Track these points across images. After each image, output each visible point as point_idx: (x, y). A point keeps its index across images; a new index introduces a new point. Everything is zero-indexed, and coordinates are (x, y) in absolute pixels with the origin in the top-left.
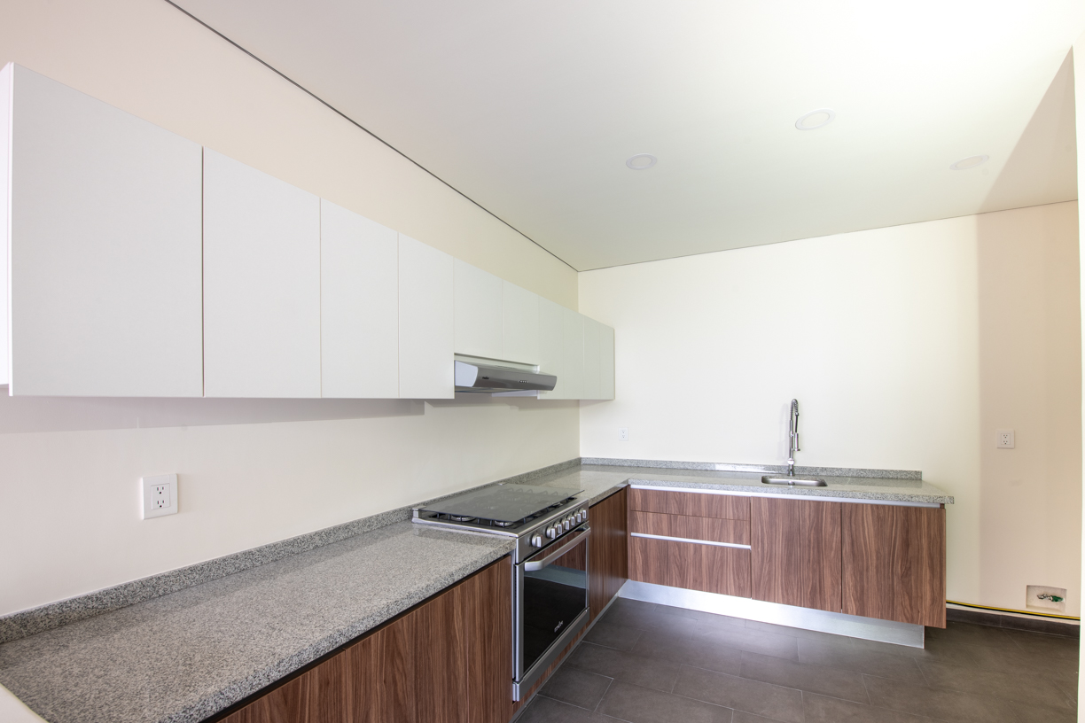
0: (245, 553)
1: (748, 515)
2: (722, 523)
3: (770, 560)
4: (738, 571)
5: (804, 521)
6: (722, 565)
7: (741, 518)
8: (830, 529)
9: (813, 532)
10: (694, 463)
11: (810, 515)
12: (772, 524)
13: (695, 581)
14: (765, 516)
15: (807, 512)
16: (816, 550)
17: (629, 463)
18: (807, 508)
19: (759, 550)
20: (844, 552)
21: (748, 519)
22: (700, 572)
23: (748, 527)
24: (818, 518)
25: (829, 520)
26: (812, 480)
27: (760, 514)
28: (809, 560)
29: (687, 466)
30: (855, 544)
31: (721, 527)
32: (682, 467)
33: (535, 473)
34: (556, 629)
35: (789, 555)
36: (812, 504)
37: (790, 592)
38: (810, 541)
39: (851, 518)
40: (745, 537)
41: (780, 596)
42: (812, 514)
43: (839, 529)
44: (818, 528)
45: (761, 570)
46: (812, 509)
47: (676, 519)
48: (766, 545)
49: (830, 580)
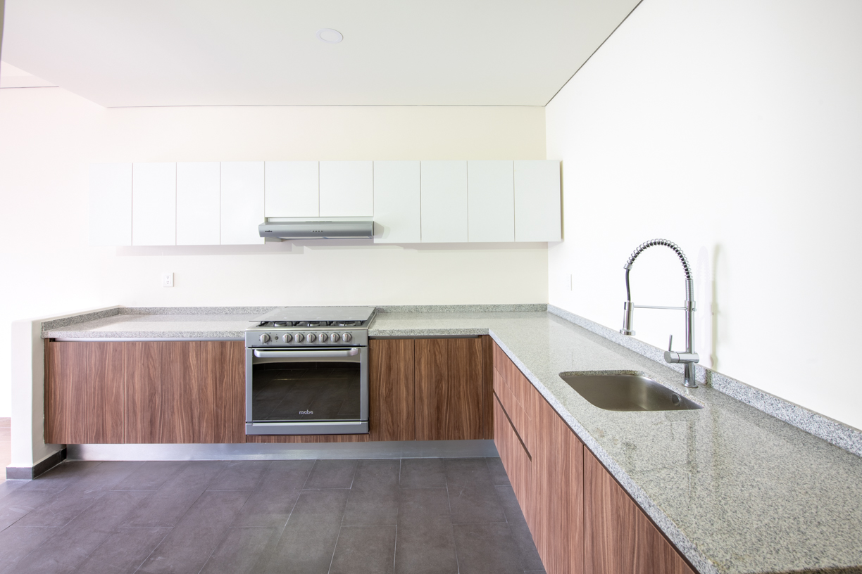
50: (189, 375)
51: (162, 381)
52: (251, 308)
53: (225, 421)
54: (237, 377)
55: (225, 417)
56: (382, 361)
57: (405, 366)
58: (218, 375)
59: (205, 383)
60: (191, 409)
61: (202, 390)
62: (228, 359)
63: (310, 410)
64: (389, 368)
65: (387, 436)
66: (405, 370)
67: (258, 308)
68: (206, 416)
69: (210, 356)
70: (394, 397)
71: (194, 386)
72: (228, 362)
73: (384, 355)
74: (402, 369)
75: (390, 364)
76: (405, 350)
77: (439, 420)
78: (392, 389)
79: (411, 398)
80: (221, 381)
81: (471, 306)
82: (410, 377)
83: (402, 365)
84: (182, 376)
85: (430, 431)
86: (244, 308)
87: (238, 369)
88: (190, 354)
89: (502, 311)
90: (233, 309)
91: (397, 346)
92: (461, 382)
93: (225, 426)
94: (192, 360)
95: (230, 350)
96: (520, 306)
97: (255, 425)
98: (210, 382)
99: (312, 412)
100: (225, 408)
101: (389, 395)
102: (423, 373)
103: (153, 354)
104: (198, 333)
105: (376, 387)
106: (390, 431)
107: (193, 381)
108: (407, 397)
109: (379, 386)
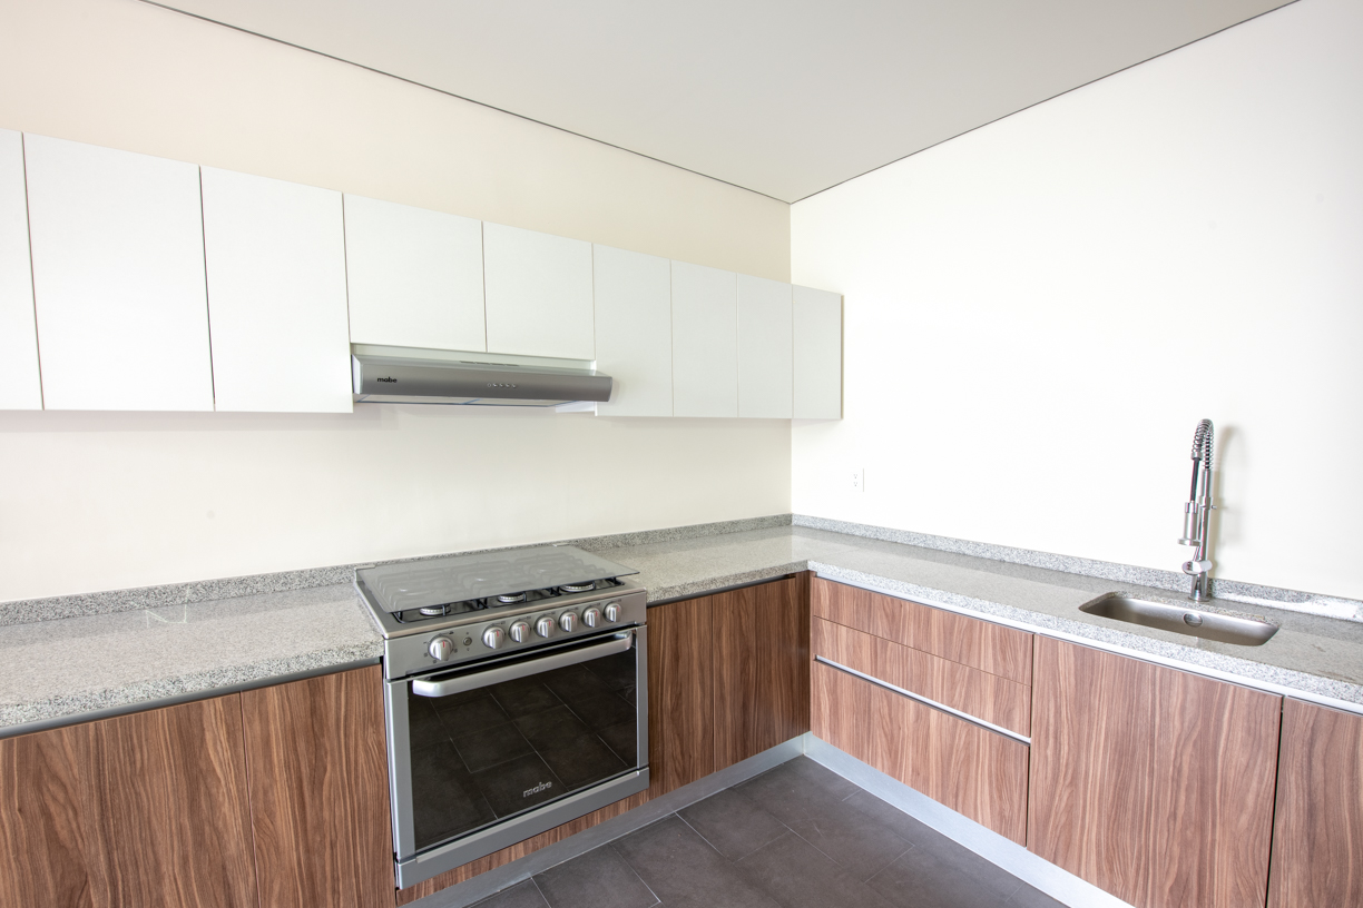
0: (70, 598)
1: (1028, 673)
2: (970, 677)
3: (1073, 783)
4: (1000, 781)
5: (1166, 718)
6: (968, 759)
7: (1011, 675)
8: (1239, 757)
9: (1189, 749)
10: (978, 544)
11: (1183, 709)
12: (1081, 705)
13: (916, 772)
14: (1067, 683)
15: (1176, 701)
16: (1194, 796)
17: (863, 532)
18: (1177, 688)
19: (1050, 752)
20: (1279, 825)
21: (1027, 682)
22: (926, 759)
23: (1026, 699)
24: (1206, 721)
25: (1240, 734)
26: (1252, 618)
27: (1055, 676)
28: (1174, 815)
29: (964, 549)
30: (1320, 817)
31: (969, 683)
32: (954, 548)
33: (668, 532)
34: (527, 793)
35: (1121, 789)
36: (1191, 684)
37: (1116, 867)
38: (1179, 771)
39: (1311, 744)
40: (1019, 715)
41: (1094, 868)
42: (1191, 709)
43: (1271, 764)
44: (1206, 748)
45: (1052, 797)
46: (1192, 695)
47: (885, 647)
48: (1065, 749)
49: (1230, 881)
50: (209, 795)
51: (107, 841)
52: (264, 577)
53: (335, 880)
54: (361, 760)
55: (334, 870)
56: (664, 646)
57: (699, 647)
58: (305, 771)
59: (266, 802)
60: (227, 886)
61: (257, 821)
62: (332, 720)
63: (544, 782)
64: (676, 657)
65: (674, 781)
66: (699, 652)
67: (286, 575)
68: (276, 888)
69: (275, 728)
70: (684, 707)
71: (230, 820)
72: (333, 729)
73: (668, 635)
74: (695, 654)
75: (677, 648)
76: (699, 619)
77: (745, 725)
78: (681, 694)
79: (708, 702)
80: (317, 783)
81: (703, 527)
82: (707, 663)
83: (695, 645)
84: (185, 805)
85: (734, 748)
86: (242, 581)
87: (365, 741)
88: (208, 736)
89: (741, 531)
90: (209, 586)
91: (688, 613)
92: (773, 655)
93: (335, 891)
94: (217, 750)
95: (338, 698)
96: (762, 520)
97: (422, 858)
98: (281, 796)
99: (549, 785)
100: (333, 846)
101: (676, 707)
102: (725, 652)
103: (59, 767)
104: (237, 669)
105: (657, 697)
106: (679, 770)
107: (226, 808)
108: (703, 702)
109: (662, 694)
